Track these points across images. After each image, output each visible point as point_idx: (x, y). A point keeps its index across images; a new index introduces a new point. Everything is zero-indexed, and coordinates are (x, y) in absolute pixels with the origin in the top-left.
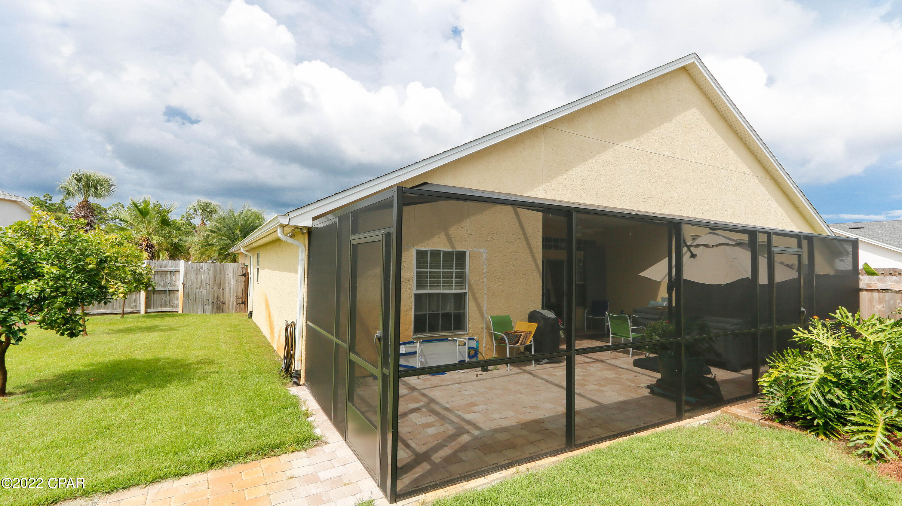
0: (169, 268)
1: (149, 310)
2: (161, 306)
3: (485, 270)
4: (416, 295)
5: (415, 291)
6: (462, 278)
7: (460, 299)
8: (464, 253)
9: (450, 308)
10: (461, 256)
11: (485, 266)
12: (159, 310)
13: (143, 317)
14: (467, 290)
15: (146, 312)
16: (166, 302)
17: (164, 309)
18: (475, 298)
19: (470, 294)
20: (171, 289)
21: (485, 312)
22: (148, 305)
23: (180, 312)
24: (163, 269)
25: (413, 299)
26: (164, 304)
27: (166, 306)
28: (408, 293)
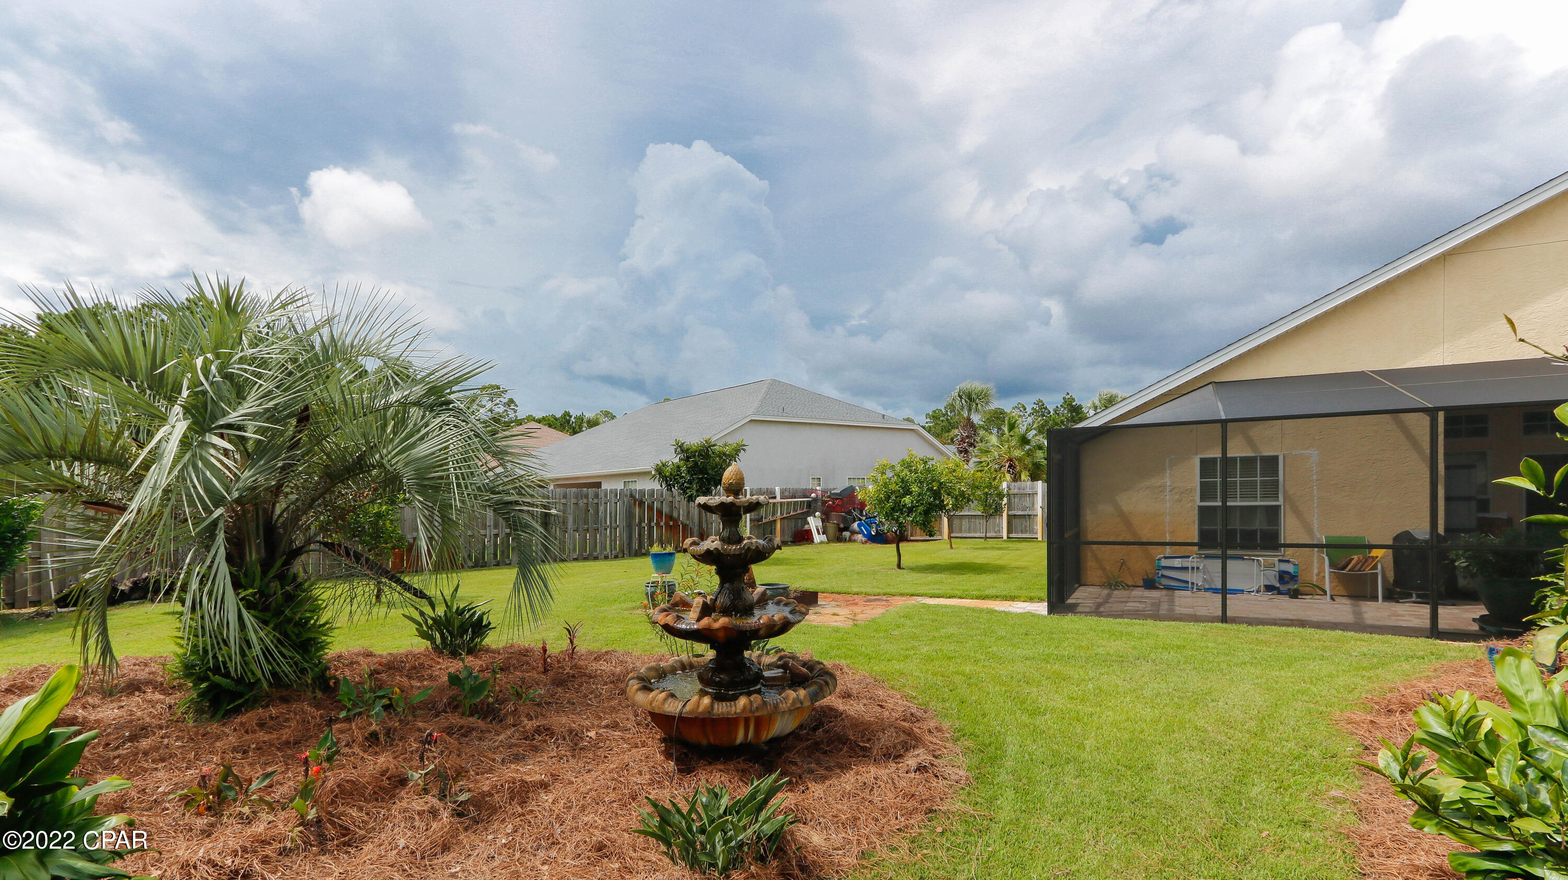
0: (1028, 491)
1: (1011, 535)
2: (1022, 532)
3: (1315, 477)
4: (1200, 508)
5: (1199, 503)
6: (1272, 488)
7: (1273, 513)
8: (1275, 458)
9: (1259, 524)
10: (1271, 463)
11: (1315, 472)
12: (1020, 535)
13: (1005, 541)
14: (1281, 502)
15: (1008, 538)
16: (1026, 527)
17: (1024, 536)
18: (1298, 513)
19: (1287, 507)
20: (1030, 513)
21: (1315, 530)
22: (1009, 531)
23: (1040, 539)
24: (1022, 491)
25: (1196, 512)
26: (1024, 530)
27: (1026, 532)
28: (1190, 505)
